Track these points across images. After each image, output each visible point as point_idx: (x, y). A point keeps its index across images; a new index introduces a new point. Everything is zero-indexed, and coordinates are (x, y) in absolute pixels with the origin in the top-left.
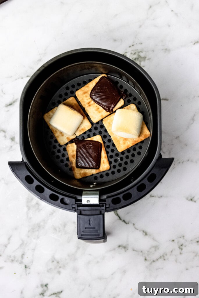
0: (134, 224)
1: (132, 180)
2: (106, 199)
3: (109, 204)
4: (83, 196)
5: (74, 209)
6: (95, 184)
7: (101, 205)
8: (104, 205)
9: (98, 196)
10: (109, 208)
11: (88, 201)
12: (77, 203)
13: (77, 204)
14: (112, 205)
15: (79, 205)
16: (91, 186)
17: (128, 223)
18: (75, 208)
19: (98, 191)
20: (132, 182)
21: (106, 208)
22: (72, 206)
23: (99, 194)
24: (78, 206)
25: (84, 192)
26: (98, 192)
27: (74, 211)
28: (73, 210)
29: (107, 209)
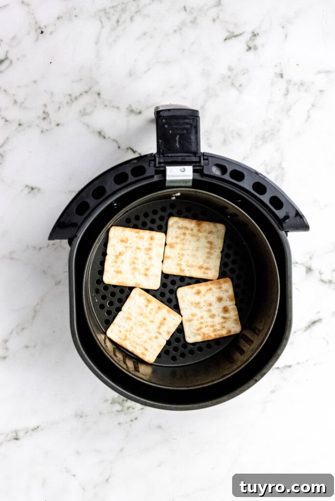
0: (119, 148)
1: (115, 204)
2: (154, 173)
3: (150, 166)
4: (191, 178)
5: (205, 157)
6: (173, 197)
7: (162, 165)
8: (157, 165)
9: (168, 178)
10: (150, 161)
11: (183, 170)
12: (202, 168)
13: (200, 166)
14: (146, 165)
15: (198, 164)
16: (179, 194)
17: (128, 149)
18: (204, 159)
19: (168, 186)
20: (115, 201)
21: (155, 160)
22: (209, 162)
23: (167, 182)
24: (200, 162)
25: (191, 184)
26: (167, 184)
27: (205, 154)
28: (208, 156)
29: (153, 158)
